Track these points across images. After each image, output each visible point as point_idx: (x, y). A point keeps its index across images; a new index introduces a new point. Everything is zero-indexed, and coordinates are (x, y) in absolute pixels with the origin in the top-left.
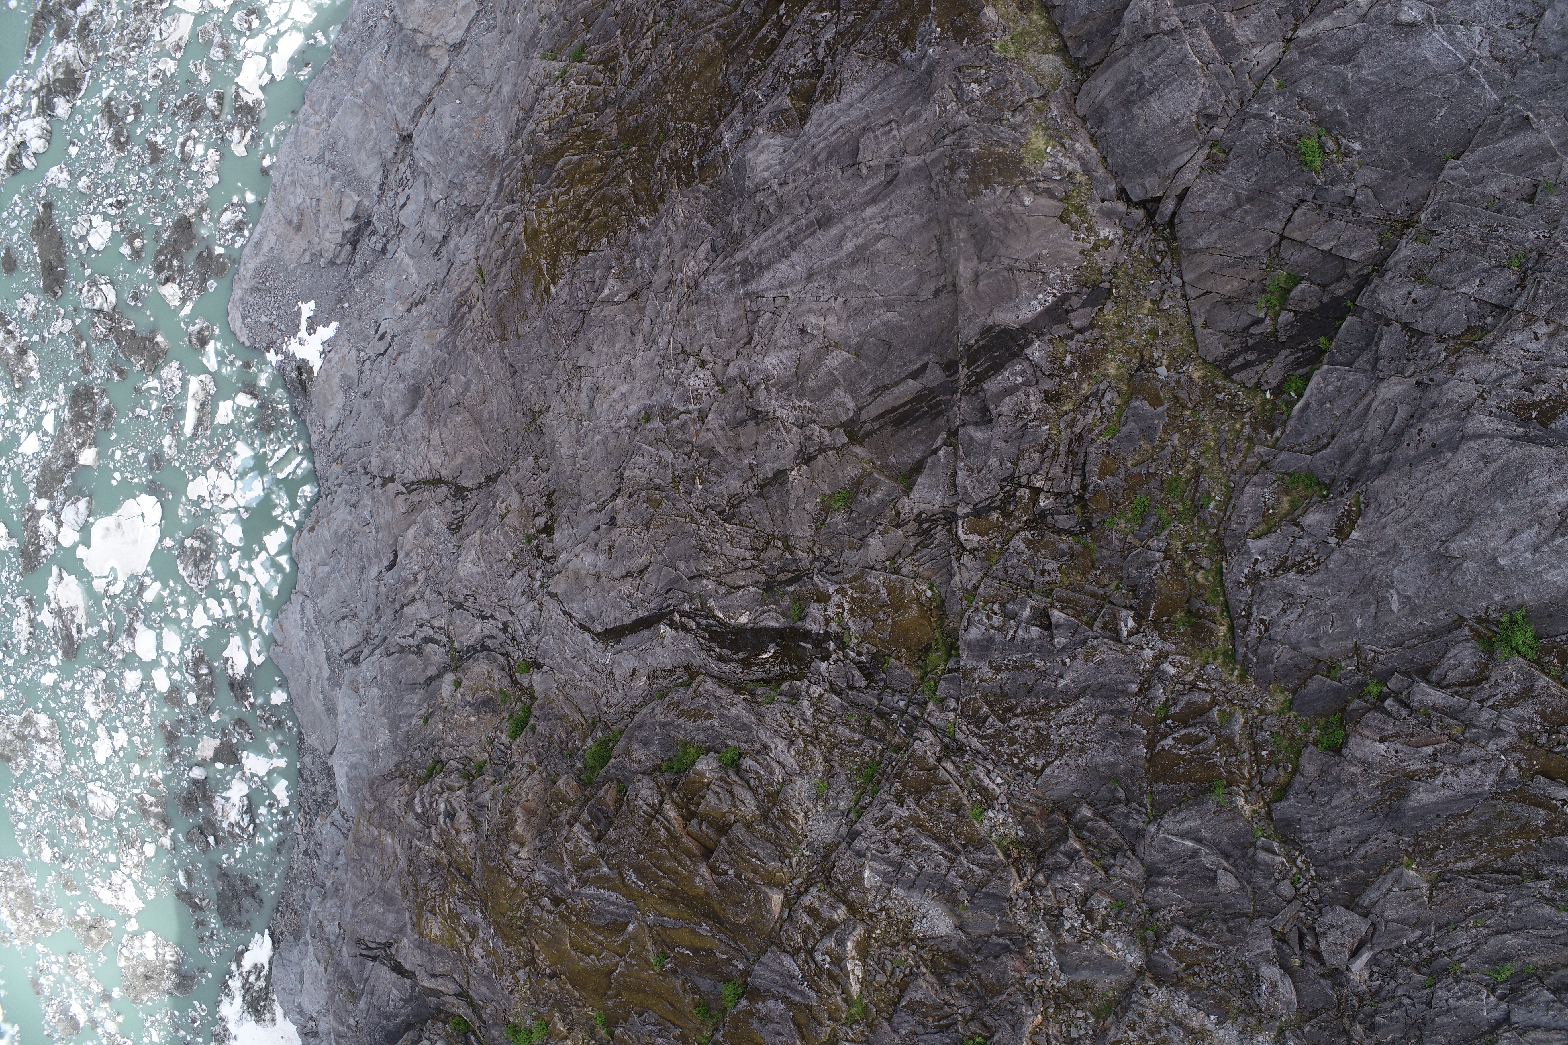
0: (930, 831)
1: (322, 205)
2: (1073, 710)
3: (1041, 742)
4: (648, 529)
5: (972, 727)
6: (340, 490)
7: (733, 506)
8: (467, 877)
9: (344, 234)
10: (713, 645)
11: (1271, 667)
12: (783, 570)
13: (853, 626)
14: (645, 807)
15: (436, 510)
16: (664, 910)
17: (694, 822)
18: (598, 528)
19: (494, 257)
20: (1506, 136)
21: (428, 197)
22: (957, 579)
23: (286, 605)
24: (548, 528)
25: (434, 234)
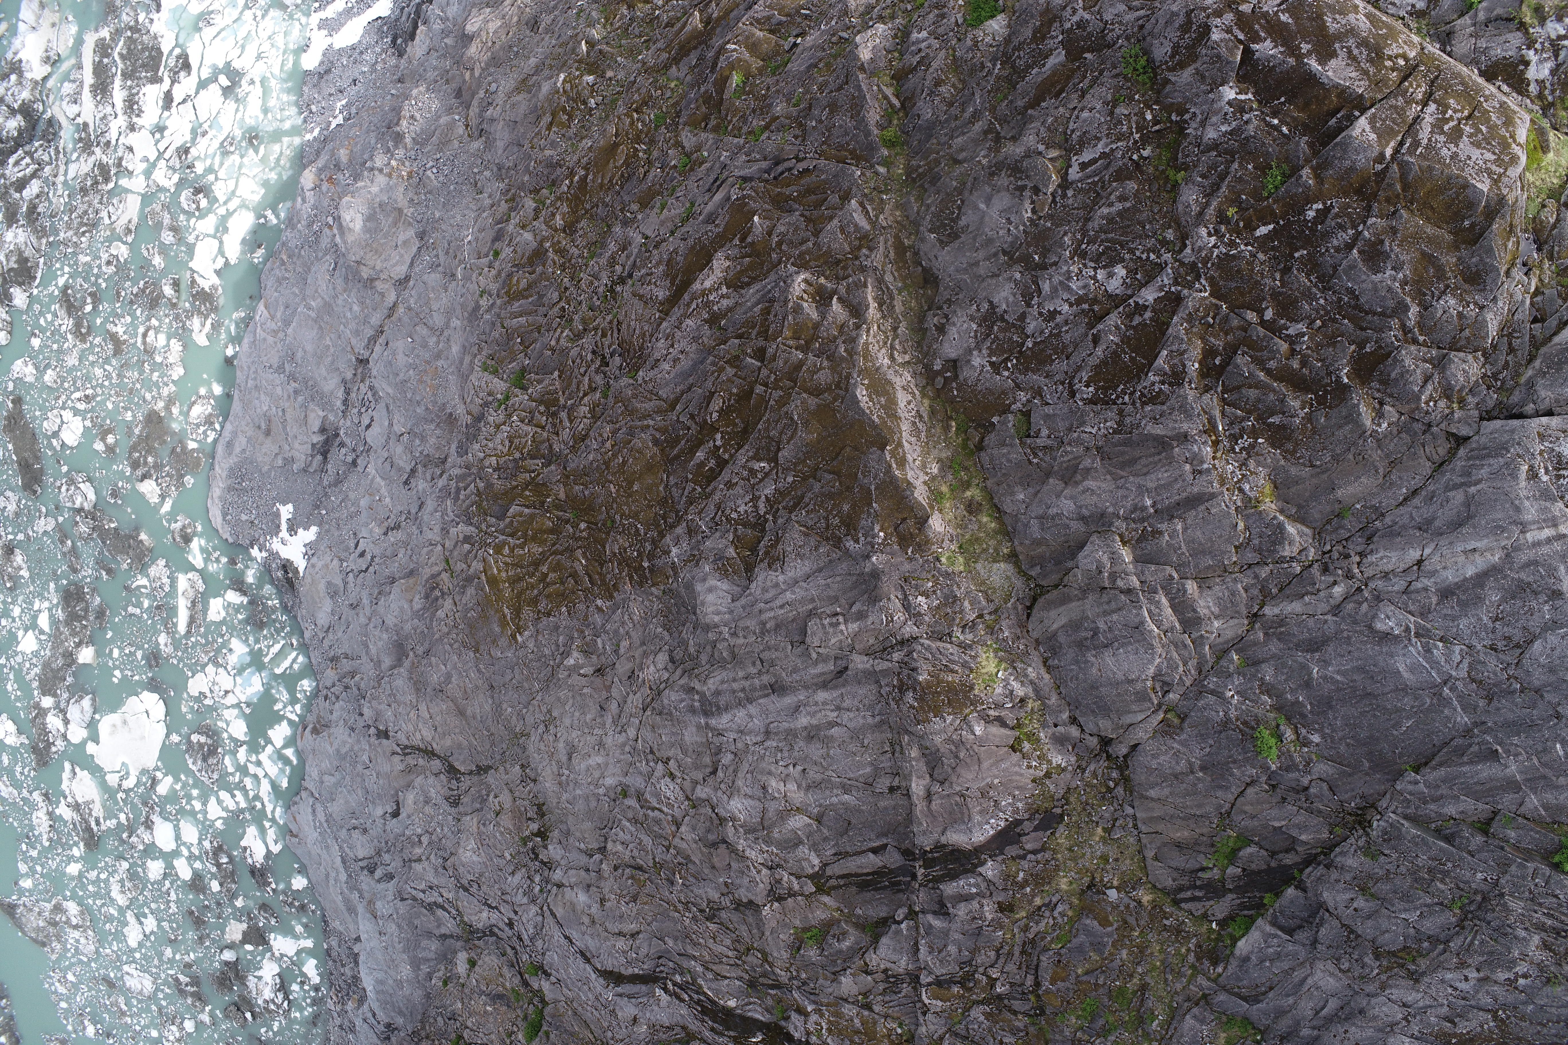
1: (288, 416)
4: (635, 902)
7: (712, 910)
9: (313, 445)
10: (706, 1018)
12: (764, 976)
13: (831, 1042)
15: (431, 780)
20: (1471, 762)
21: (391, 425)
22: (923, 1029)
23: (297, 799)
24: (542, 834)
25: (401, 464)
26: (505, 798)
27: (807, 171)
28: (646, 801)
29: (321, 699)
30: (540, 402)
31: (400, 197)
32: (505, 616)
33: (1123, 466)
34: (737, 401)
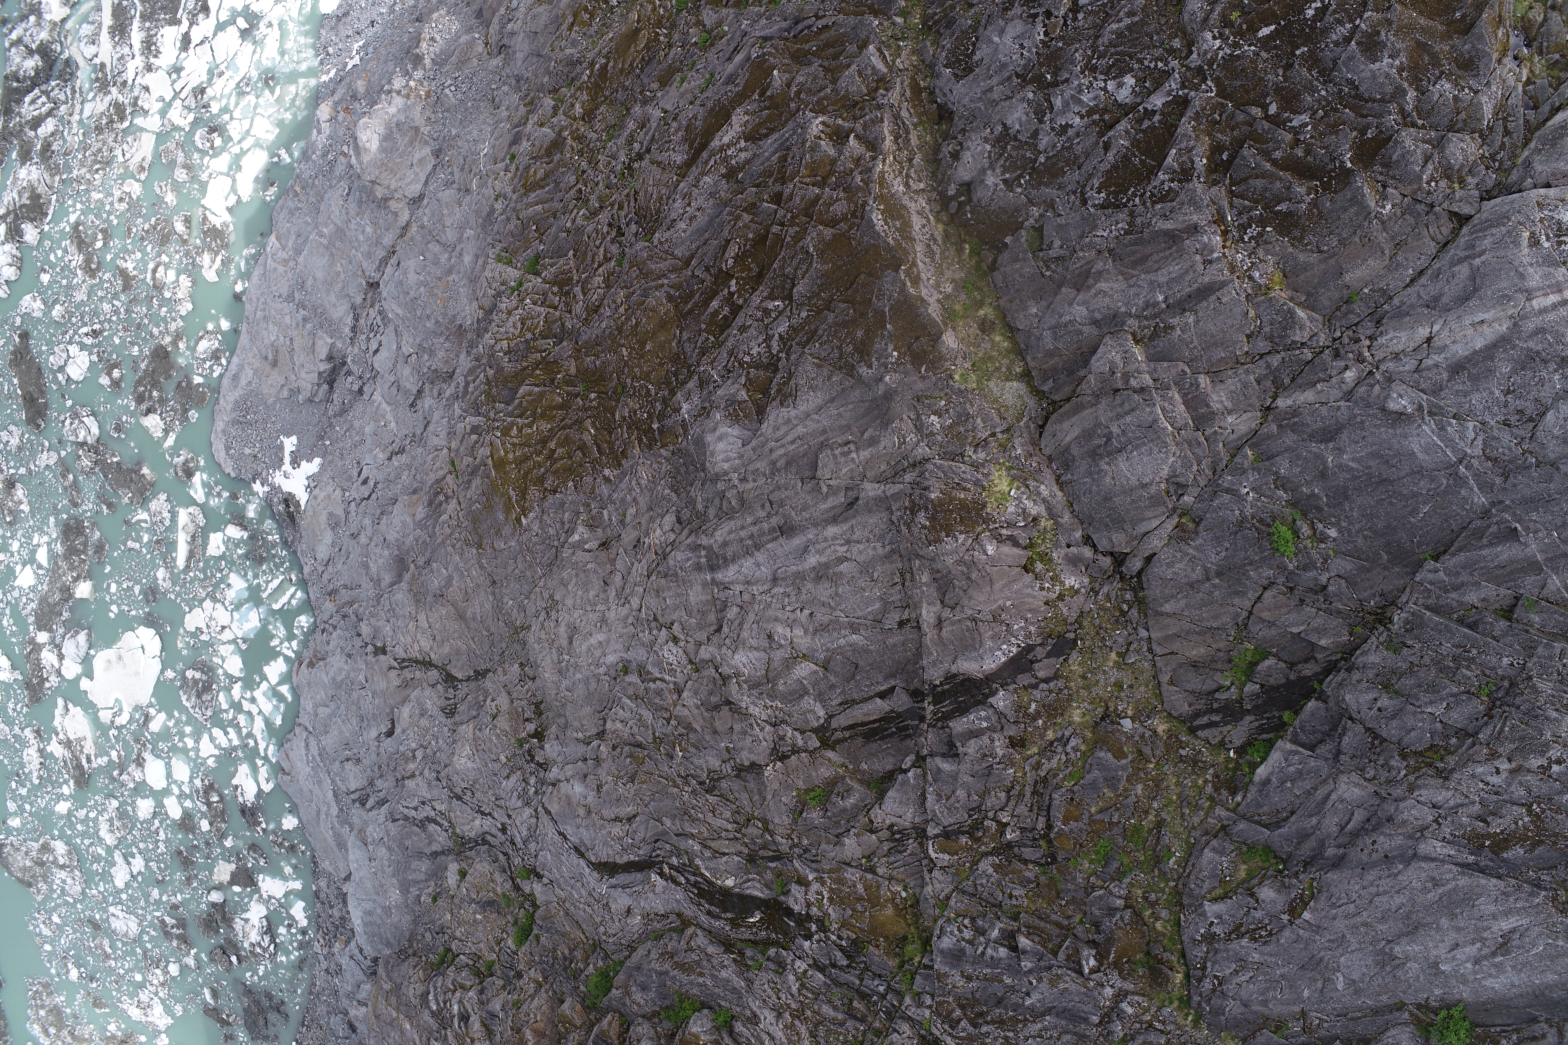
1: (296, 345)
2: (1039, 1025)
4: (633, 782)
5: (947, 1029)
7: (713, 781)
9: (320, 374)
10: (703, 901)
11: (1223, 1018)
12: (764, 847)
13: (833, 912)
15: (428, 691)
18: (585, 760)
19: (466, 461)
20: (1491, 544)
21: (399, 348)
22: (929, 888)
23: (290, 736)
24: (539, 735)
25: (408, 386)
26: (503, 701)
27: (826, 27)
28: (649, 673)
29: (318, 635)
30: (554, 283)
31: (418, 116)
32: (510, 499)
33: (1135, 264)
34: (752, 246)
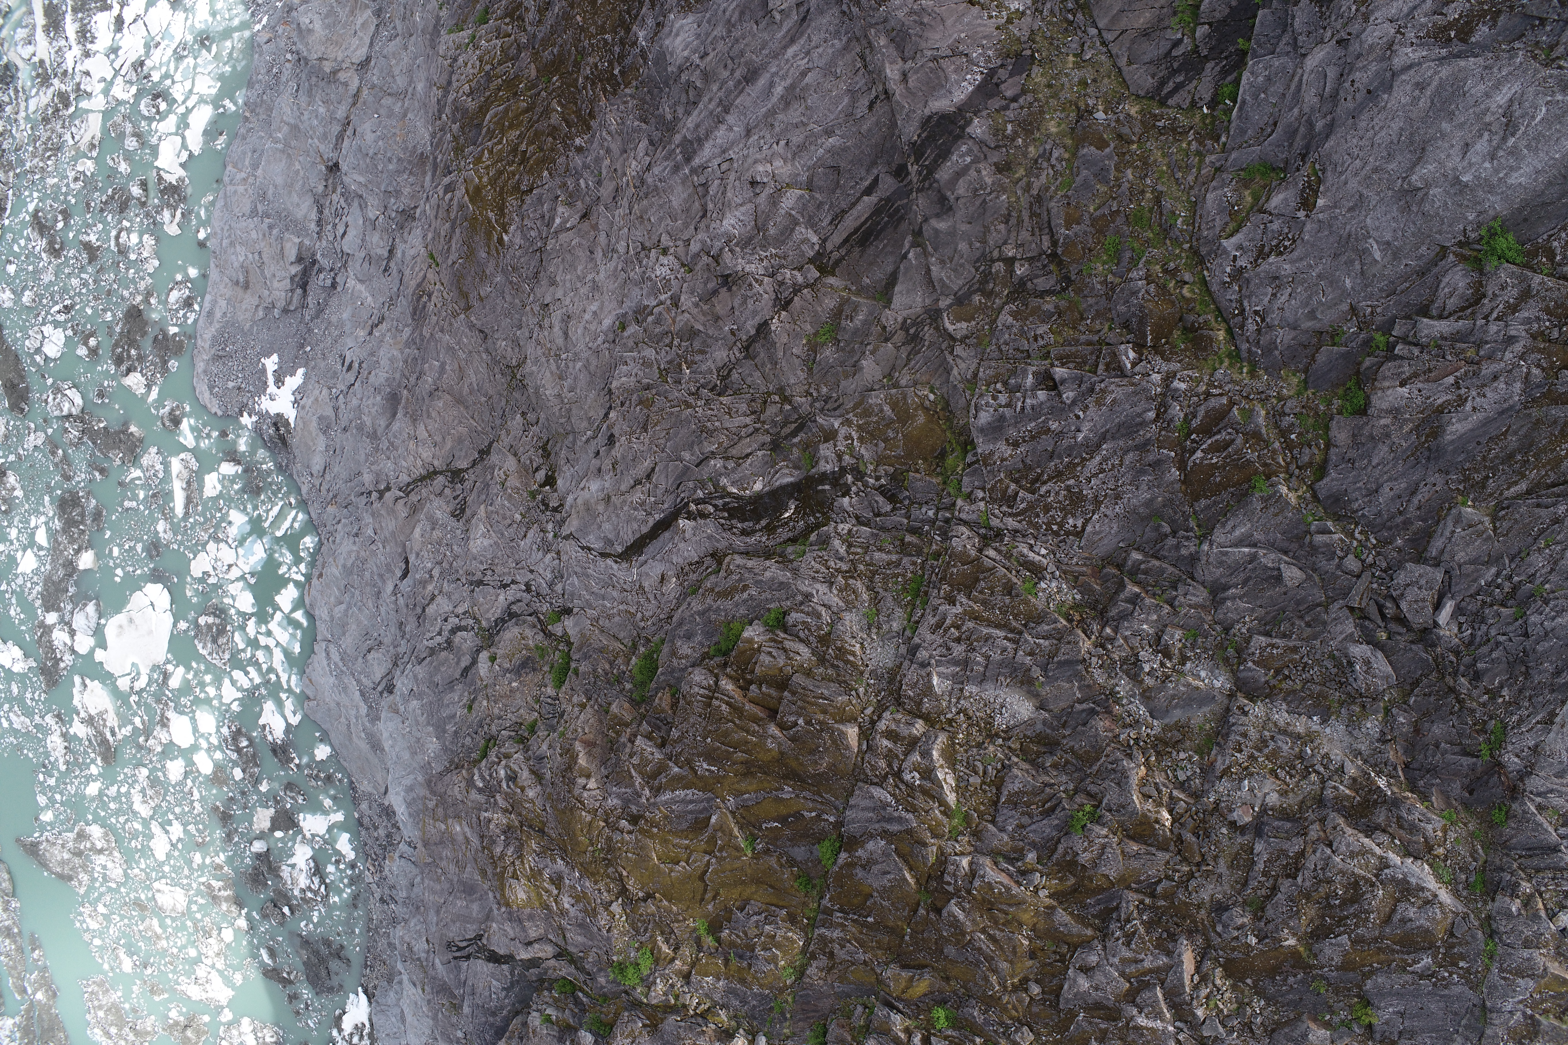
0: (988, 620)
1: (265, 256)
2: (1098, 459)
3: (1075, 500)
4: (646, 431)
5: (1004, 508)
6: (339, 527)
7: (724, 378)
8: (542, 831)
9: (292, 278)
10: (734, 522)
11: (1277, 353)
12: (785, 423)
13: (864, 452)
14: (702, 691)
15: (437, 502)
16: (743, 786)
17: (753, 687)
18: (598, 453)
19: (443, 233)
21: (366, 217)
23: (310, 657)
24: (550, 479)
26: (511, 463)
28: (645, 308)
32: (490, 223)
